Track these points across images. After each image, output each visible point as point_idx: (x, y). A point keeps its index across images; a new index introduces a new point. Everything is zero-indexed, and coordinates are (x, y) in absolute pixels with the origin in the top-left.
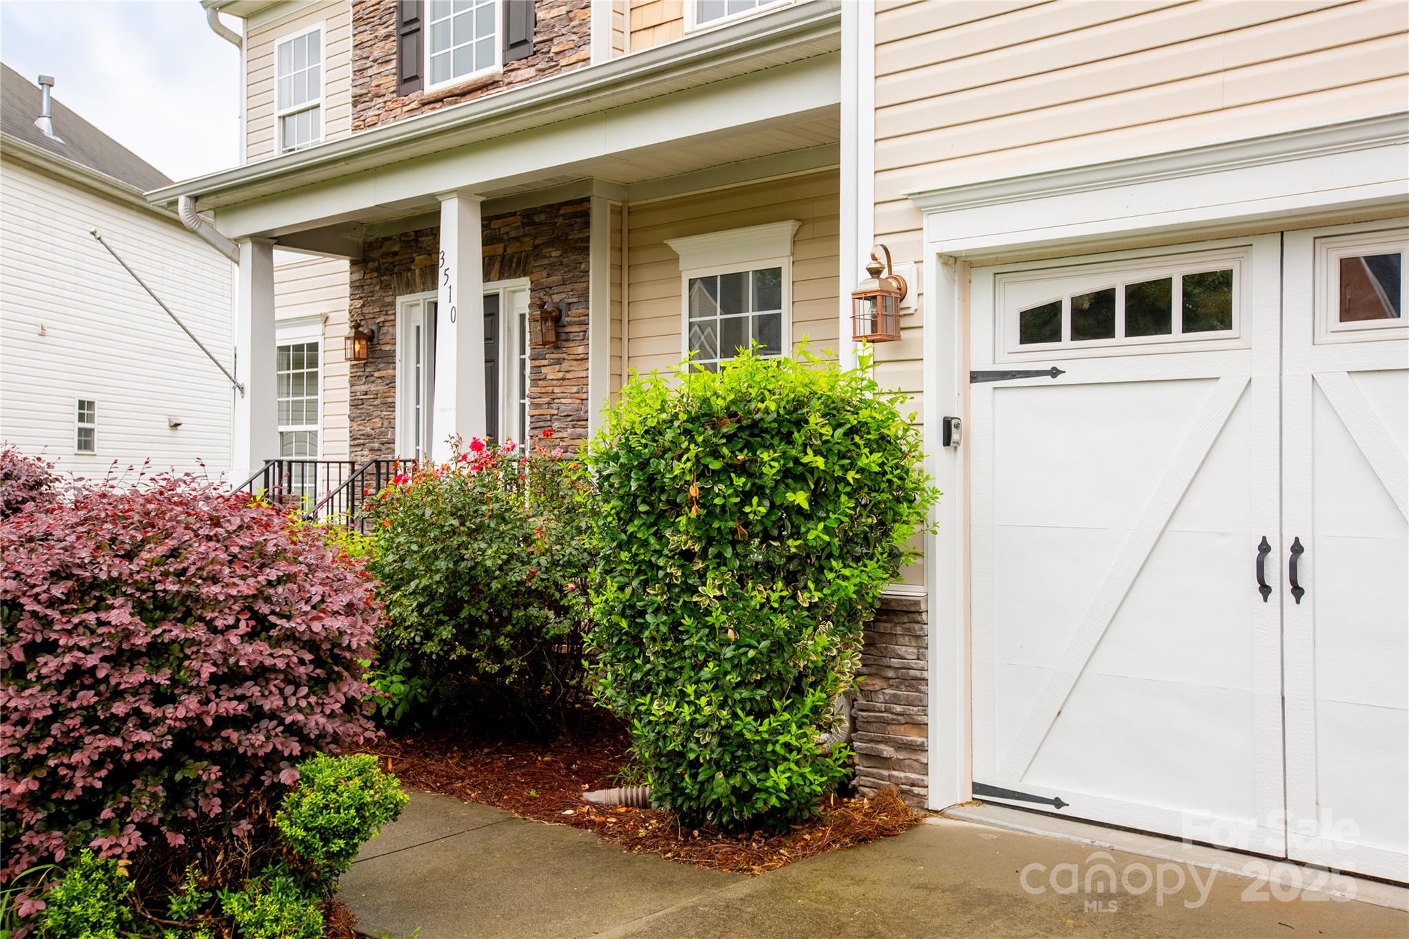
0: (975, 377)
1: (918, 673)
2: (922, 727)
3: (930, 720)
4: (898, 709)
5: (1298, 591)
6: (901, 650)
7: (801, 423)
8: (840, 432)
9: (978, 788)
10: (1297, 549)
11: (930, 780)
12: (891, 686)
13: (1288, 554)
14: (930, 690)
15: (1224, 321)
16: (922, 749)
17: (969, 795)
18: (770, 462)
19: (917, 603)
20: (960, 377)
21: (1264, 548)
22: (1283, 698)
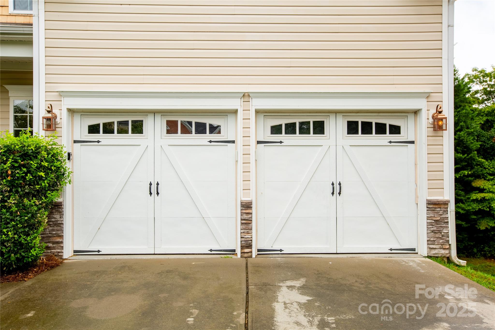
0: (75, 142)
1: (61, 222)
2: (62, 237)
3: (64, 235)
4: (54, 233)
5: (158, 193)
6: (55, 216)
7: (39, 153)
8: (50, 156)
9: (75, 252)
10: (158, 184)
11: (64, 251)
12: (51, 227)
13: (156, 186)
14: (64, 226)
15: (141, 132)
16: (62, 242)
17: (73, 254)
18: (34, 164)
19: (61, 203)
20: (71, 142)
21: (151, 184)
22: (154, 218)
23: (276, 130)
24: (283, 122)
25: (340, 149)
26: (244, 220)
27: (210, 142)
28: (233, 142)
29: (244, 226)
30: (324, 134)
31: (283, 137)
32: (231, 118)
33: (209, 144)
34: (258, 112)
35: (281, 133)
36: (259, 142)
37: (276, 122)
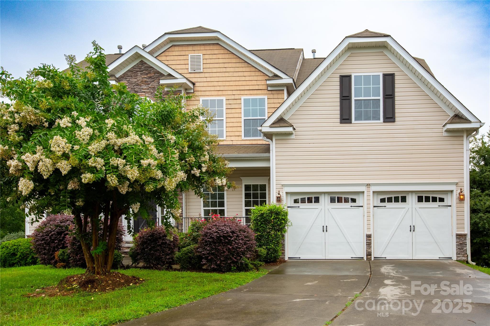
0: (288, 207)
11: (285, 257)
22: (325, 242)
23: (383, 200)
24: (386, 197)
25: (414, 209)
26: (368, 243)
27: (351, 206)
28: (362, 206)
29: (368, 246)
30: (406, 202)
31: (386, 204)
32: (361, 196)
33: (351, 207)
34: (374, 192)
35: (385, 202)
36: (374, 207)
37: (383, 197)
